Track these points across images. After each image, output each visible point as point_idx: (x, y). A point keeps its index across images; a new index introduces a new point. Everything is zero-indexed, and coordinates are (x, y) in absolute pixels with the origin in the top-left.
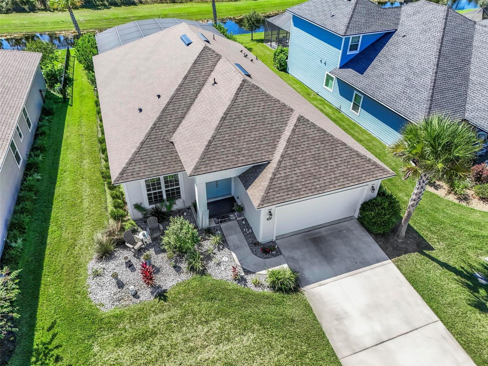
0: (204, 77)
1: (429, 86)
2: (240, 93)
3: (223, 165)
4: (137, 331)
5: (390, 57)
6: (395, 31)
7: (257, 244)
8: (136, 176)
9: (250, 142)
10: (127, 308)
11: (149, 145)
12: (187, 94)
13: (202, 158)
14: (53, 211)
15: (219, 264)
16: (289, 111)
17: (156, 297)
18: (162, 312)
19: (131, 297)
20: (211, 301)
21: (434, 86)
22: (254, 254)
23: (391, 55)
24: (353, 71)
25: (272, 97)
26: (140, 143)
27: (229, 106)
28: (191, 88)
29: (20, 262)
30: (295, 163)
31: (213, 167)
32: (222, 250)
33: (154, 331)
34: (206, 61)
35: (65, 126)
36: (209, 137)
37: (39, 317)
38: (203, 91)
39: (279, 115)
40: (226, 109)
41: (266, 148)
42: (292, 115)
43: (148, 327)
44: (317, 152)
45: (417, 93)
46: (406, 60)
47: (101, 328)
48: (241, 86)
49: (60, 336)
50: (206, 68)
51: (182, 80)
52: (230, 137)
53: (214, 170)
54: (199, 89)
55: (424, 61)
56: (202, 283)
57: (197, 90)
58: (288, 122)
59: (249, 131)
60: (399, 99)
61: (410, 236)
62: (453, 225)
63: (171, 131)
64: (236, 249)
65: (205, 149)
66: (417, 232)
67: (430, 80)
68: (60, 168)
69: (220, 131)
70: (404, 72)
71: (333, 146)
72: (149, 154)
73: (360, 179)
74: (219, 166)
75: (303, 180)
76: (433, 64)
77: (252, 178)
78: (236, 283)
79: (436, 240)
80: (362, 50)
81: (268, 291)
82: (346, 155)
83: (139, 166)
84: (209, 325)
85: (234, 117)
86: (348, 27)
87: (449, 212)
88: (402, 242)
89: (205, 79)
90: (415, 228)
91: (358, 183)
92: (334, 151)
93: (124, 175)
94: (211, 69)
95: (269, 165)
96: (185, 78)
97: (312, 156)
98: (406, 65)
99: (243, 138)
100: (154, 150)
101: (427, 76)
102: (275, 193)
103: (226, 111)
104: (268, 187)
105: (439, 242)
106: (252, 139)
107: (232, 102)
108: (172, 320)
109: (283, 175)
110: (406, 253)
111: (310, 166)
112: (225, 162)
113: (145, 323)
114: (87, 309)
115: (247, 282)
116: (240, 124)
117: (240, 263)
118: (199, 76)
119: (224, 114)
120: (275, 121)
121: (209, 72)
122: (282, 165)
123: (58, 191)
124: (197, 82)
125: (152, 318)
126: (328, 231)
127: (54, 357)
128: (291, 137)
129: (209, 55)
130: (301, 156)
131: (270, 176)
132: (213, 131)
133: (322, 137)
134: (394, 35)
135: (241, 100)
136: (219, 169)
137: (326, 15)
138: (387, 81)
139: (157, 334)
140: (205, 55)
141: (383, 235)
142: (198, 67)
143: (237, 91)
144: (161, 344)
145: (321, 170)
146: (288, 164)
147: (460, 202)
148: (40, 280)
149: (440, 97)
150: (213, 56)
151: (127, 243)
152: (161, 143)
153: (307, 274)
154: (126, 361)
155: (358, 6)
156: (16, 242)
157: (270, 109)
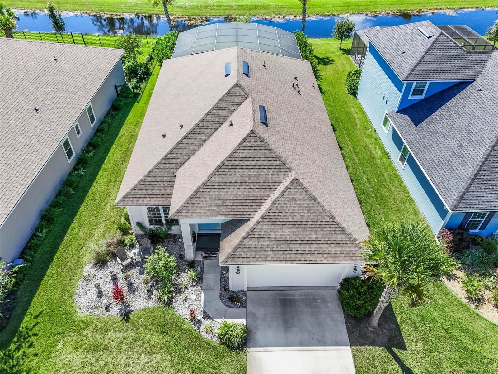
0: (226, 115)
1: (478, 161)
2: (244, 143)
3: (203, 214)
4: (95, 341)
5: (453, 113)
6: (473, 82)
7: (227, 289)
8: (136, 202)
9: (238, 196)
10: (96, 317)
11: (155, 175)
12: (204, 130)
13: (186, 203)
14: (81, 208)
15: (185, 300)
16: (287, 170)
17: (122, 315)
18: (120, 330)
19: (104, 308)
20: (163, 334)
21: (484, 163)
22: (221, 299)
23: (456, 110)
24: (409, 119)
25: (275, 153)
26: (148, 171)
27: (229, 156)
28: (210, 125)
29: (39, 250)
30: (273, 226)
31: (193, 214)
32: (195, 286)
33: (107, 346)
34: (233, 99)
35: (125, 124)
36: (199, 184)
37: (32, 304)
38: (220, 130)
39: (275, 173)
40: (224, 158)
41: (251, 204)
42: (289, 175)
43: (104, 342)
44: (299, 220)
45: (462, 166)
46: (469, 121)
47: (70, 329)
48: (247, 136)
49: (41, 325)
50: (230, 106)
51: (204, 115)
52: (220, 187)
53: (193, 217)
54: (217, 127)
55: (487, 127)
56: (163, 314)
57: (215, 127)
58: (282, 181)
59: (240, 184)
60: (440, 167)
61: (387, 327)
62: (444, 328)
63: (179, 165)
64: (206, 290)
65: (192, 195)
66: (397, 324)
67: (483, 154)
68: (103, 166)
69: (212, 179)
70: (459, 136)
71: (320, 217)
72: (153, 183)
73: (335, 258)
74: (199, 214)
75: (275, 246)
76: (494, 135)
77: (230, 230)
78: (191, 323)
79: (414, 339)
80: (428, 96)
81: (215, 341)
82: (330, 229)
83: (140, 194)
84: (151, 356)
85: (230, 167)
86: (413, 70)
87: (449, 311)
88: (373, 331)
89: (226, 118)
90: (399, 319)
91: (332, 262)
92: (319, 223)
93: (125, 199)
94: (235, 108)
95: (248, 223)
96: (207, 114)
97: (293, 223)
98: (466, 128)
99: (232, 190)
100: (158, 180)
101: (482, 147)
102: (242, 253)
103: (225, 160)
104: (237, 245)
105: (416, 342)
106: (240, 193)
107: (233, 152)
108: (125, 341)
109: (256, 236)
110: (371, 344)
111: (287, 233)
112: (206, 211)
113: (104, 337)
114: (68, 308)
115: (200, 326)
116: (233, 176)
117: (204, 305)
118: (221, 113)
119: (221, 163)
120: (270, 178)
121: (233, 110)
122: (259, 226)
123: (93, 189)
124: (217, 120)
125: (111, 334)
126: (303, 295)
127: (29, 343)
128: (278, 199)
129: (237, 92)
130: (281, 220)
131: (244, 234)
132: (205, 178)
133: (311, 205)
134: (469, 86)
135: (242, 151)
136: (198, 217)
137: (398, 49)
138: (438, 142)
139: (108, 350)
140: (234, 93)
141: (355, 317)
142: (224, 104)
143: (241, 142)
144: (107, 360)
145: (297, 239)
146: (265, 226)
147: (469, 302)
148: (46, 270)
149: (487, 177)
150: (241, 94)
151: (119, 258)
152: (166, 175)
153: (259, 336)
154: (76, 365)
155: (435, 46)
156: (41, 232)
157: (269, 165)
